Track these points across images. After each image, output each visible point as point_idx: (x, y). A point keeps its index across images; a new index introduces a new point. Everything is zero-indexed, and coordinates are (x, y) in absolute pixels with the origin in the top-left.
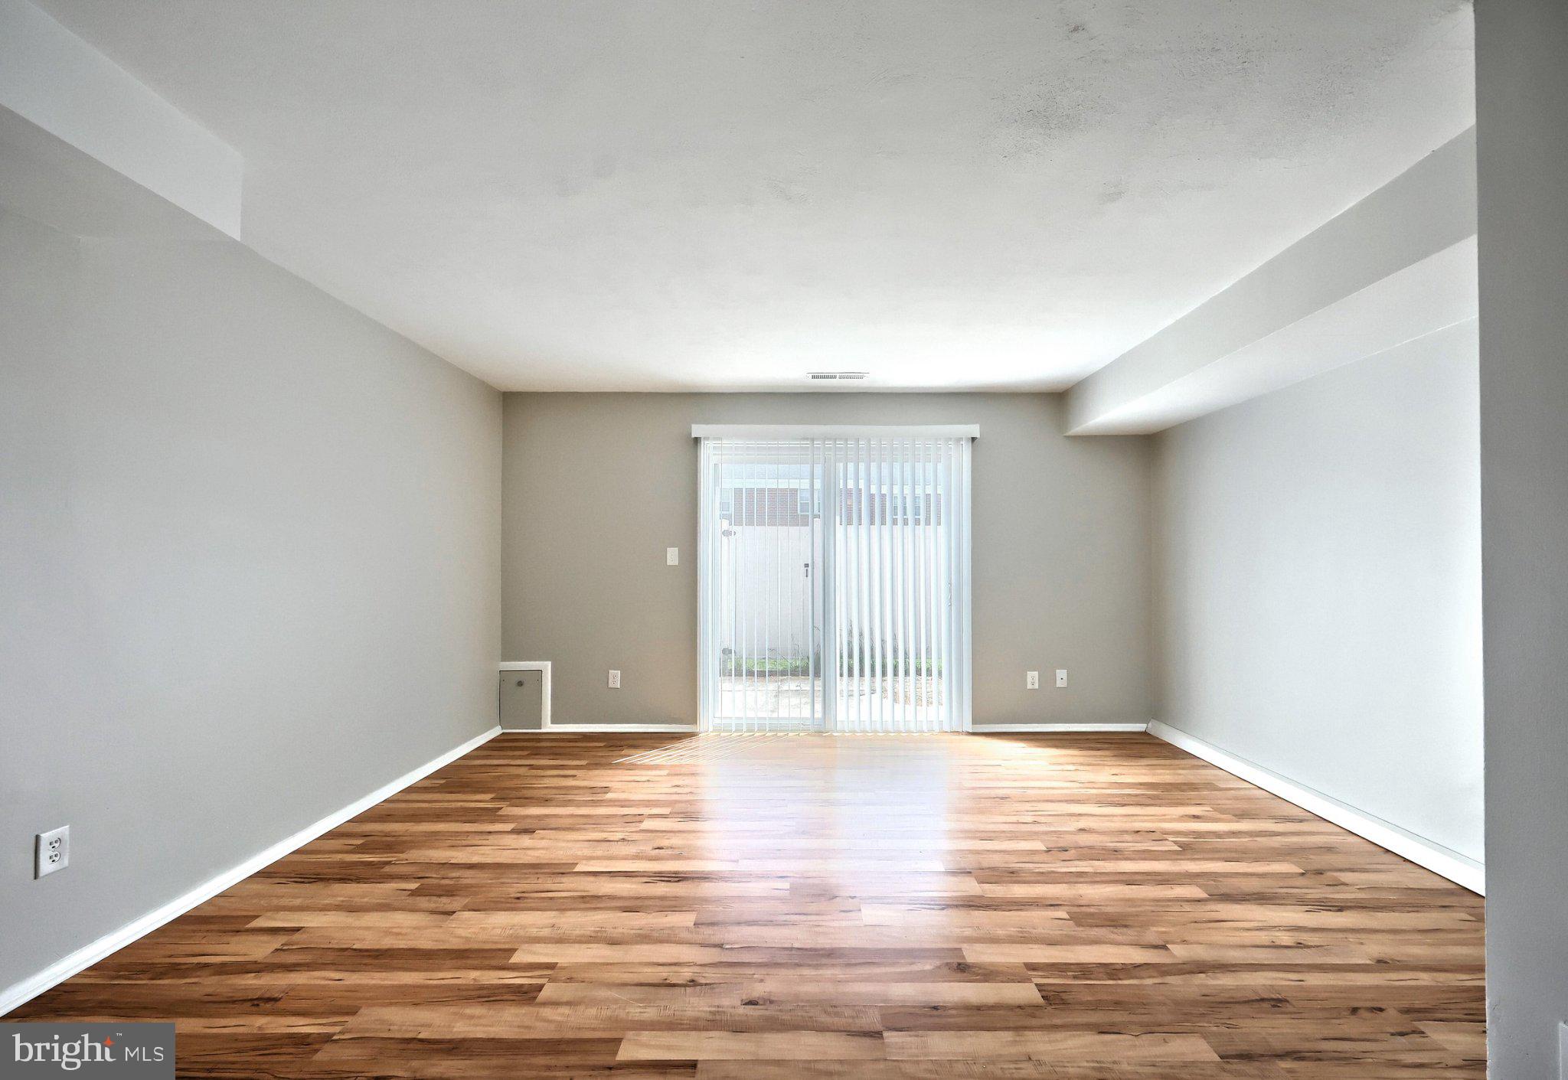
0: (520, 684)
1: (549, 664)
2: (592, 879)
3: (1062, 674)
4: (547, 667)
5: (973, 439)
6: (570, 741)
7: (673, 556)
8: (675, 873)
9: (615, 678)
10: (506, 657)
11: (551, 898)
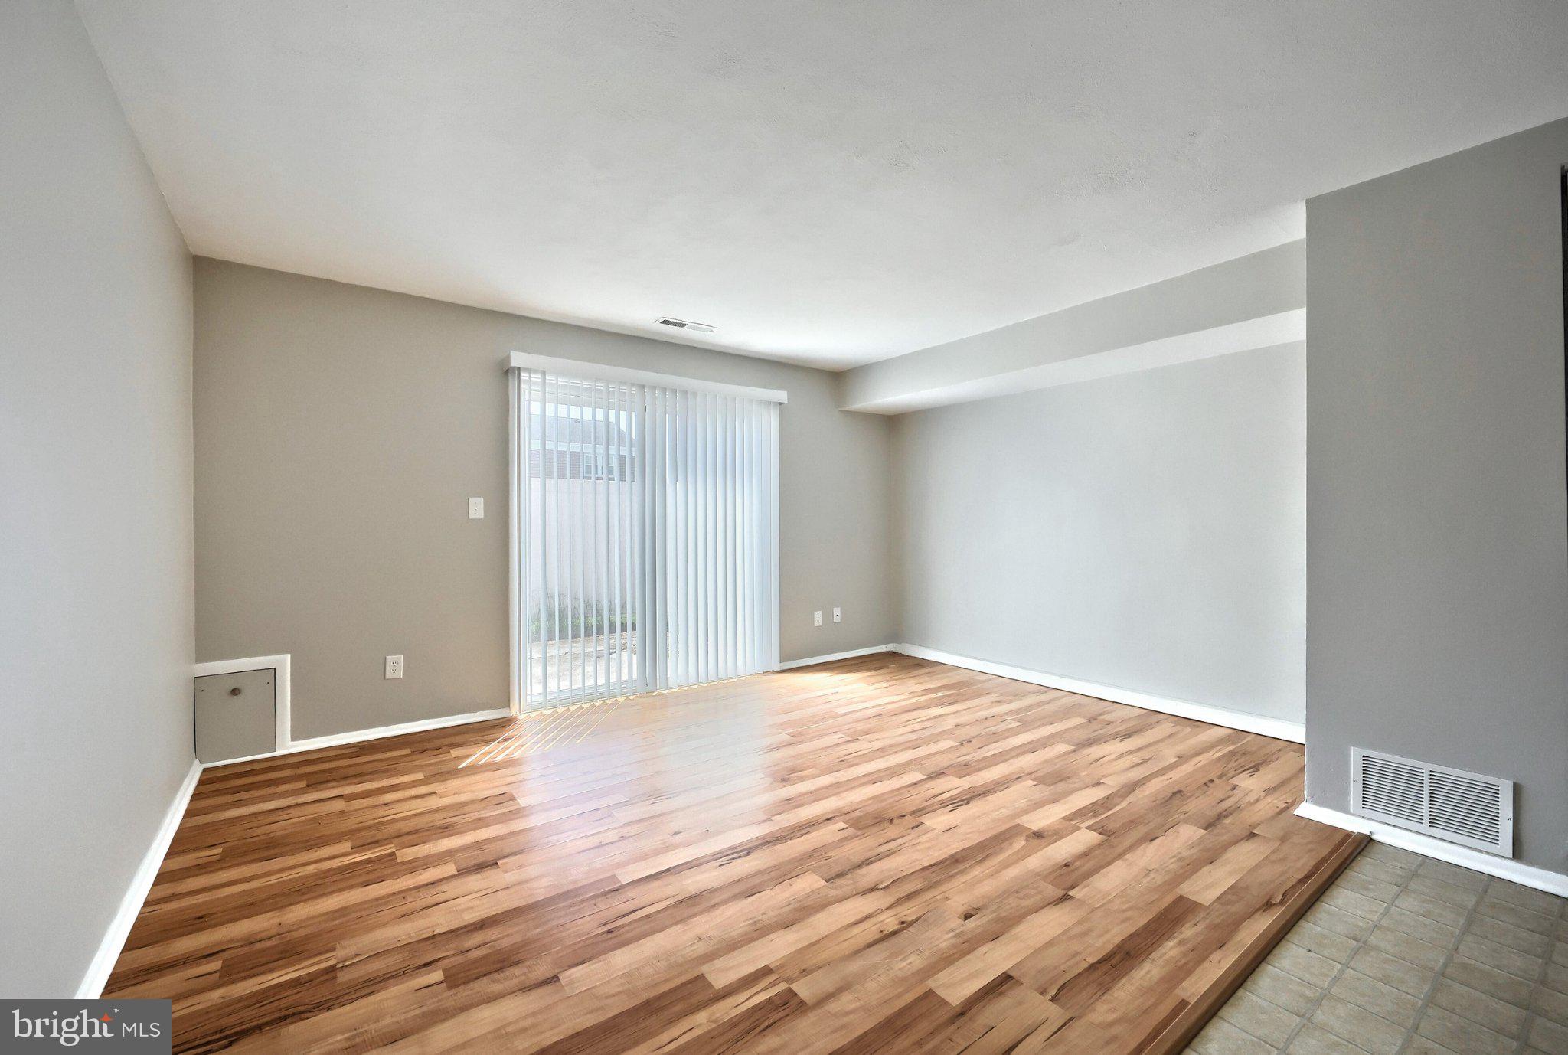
0: (235, 692)
1: (289, 656)
2: (655, 884)
3: (837, 611)
4: (284, 663)
5: (781, 404)
6: (351, 756)
7: (477, 508)
8: (733, 848)
9: (396, 666)
10: (201, 656)
11: (648, 916)
